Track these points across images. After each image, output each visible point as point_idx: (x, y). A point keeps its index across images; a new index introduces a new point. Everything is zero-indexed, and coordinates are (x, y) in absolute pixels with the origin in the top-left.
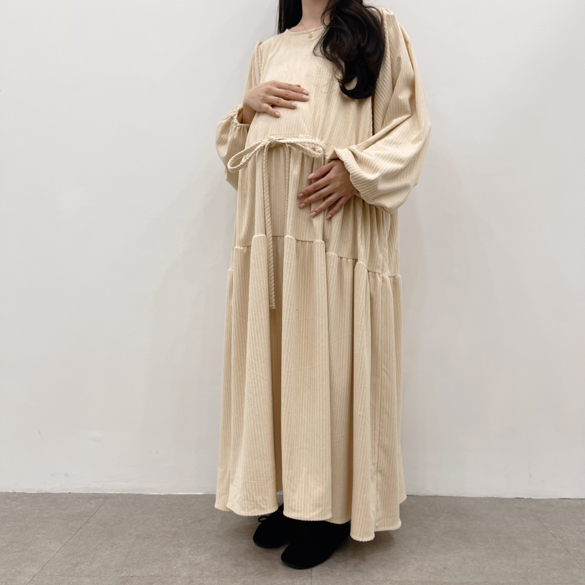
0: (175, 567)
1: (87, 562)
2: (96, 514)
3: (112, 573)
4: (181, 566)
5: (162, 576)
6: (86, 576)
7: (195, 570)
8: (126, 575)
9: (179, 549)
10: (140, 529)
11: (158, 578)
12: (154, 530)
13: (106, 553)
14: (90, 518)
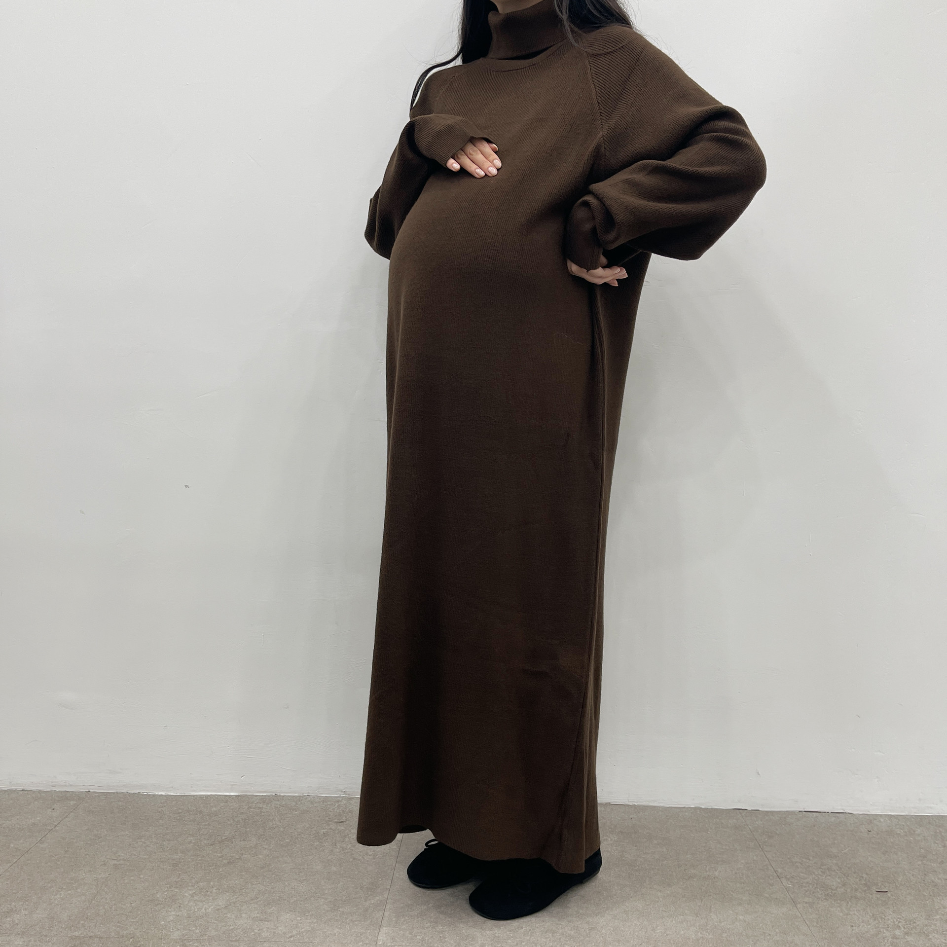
0: (163, 923)
1: (25, 909)
2: (57, 828)
3: (61, 930)
4: (173, 920)
5: (139, 938)
6: (19, 934)
7: (194, 928)
8: (81, 934)
9: (177, 890)
10: (123, 855)
11: (131, 940)
12: (145, 857)
13: (58, 896)
14: (47, 834)
